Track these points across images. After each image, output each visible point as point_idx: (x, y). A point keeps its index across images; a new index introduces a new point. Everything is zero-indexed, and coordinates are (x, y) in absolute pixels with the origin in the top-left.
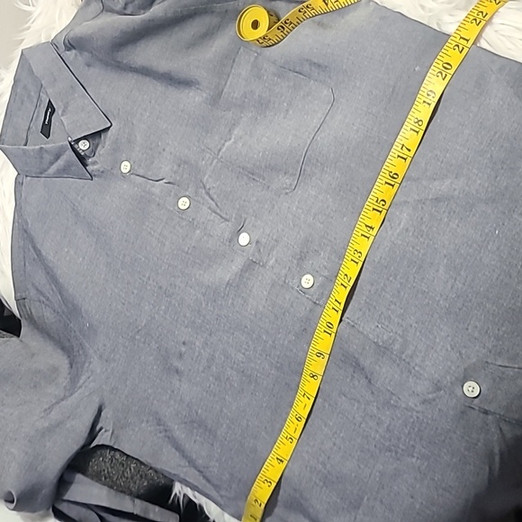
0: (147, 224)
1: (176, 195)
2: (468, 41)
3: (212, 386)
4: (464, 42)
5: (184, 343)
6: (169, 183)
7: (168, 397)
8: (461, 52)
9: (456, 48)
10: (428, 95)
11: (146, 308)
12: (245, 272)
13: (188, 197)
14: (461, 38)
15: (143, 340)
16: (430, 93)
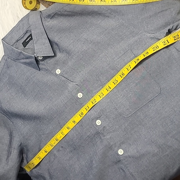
0: (62, 97)
1: (78, 91)
2: (168, 43)
3: (67, 167)
4: (167, 42)
5: (62, 147)
6: (77, 85)
7: (47, 162)
8: (164, 45)
9: (164, 43)
10: (146, 53)
11: (50, 127)
12: (96, 135)
13: (83, 94)
14: (167, 40)
15: (44, 138)
16: (147, 53)
